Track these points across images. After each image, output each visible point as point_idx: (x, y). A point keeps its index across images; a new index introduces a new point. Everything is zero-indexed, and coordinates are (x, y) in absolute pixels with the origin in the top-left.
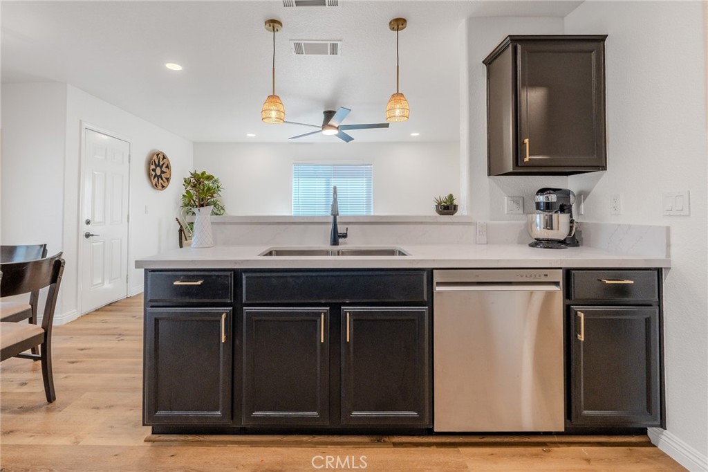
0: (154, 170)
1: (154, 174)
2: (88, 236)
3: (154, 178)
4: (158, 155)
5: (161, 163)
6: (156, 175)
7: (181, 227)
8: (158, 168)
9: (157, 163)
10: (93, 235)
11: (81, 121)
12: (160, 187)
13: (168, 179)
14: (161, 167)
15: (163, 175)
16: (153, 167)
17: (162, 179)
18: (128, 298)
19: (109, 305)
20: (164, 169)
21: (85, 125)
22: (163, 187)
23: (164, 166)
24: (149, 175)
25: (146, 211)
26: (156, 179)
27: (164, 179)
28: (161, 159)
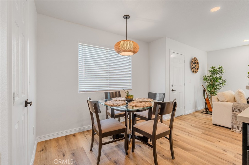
0: (193, 65)
1: (192, 67)
2: (172, 90)
3: (193, 68)
4: (194, 59)
5: (195, 62)
6: (193, 67)
7: (204, 89)
8: (194, 64)
9: (193, 62)
10: (174, 90)
11: (170, 49)
12: (195, 72)
13: (198, 69)
14: (195, 64)
15: (196, 67)
16: (192, 64)
17: (195, 69)
18: (184, 115)
19: (179, 116)
20: (196, 65)
21: (171, 51)
22: (196, 72)
23: (196, 63)
24: (191, 67)
25: (190, 82)
26: (193, 69)
27: (196, 69)
28: (195, 61)
